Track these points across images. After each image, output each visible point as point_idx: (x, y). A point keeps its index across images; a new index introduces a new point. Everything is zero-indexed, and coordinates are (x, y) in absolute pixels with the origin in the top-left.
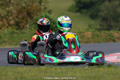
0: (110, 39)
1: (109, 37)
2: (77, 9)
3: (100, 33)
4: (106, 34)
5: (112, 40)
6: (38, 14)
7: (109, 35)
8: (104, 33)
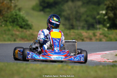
0: (79, 38)
1: (78, 36)
2: (41, 8)
3: (70, 32)
4: (75, 33)
5: (81, 39)
6: (9, 11)
7: (78, 35)
8: (73, 32)
